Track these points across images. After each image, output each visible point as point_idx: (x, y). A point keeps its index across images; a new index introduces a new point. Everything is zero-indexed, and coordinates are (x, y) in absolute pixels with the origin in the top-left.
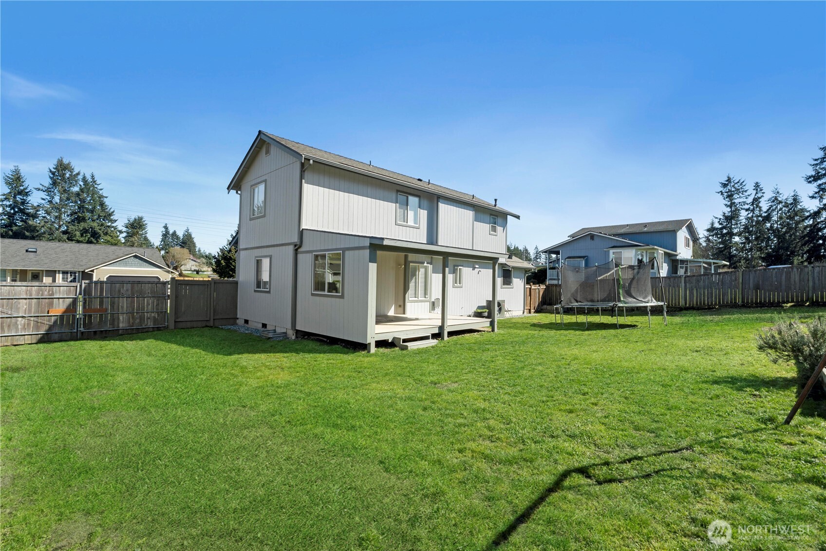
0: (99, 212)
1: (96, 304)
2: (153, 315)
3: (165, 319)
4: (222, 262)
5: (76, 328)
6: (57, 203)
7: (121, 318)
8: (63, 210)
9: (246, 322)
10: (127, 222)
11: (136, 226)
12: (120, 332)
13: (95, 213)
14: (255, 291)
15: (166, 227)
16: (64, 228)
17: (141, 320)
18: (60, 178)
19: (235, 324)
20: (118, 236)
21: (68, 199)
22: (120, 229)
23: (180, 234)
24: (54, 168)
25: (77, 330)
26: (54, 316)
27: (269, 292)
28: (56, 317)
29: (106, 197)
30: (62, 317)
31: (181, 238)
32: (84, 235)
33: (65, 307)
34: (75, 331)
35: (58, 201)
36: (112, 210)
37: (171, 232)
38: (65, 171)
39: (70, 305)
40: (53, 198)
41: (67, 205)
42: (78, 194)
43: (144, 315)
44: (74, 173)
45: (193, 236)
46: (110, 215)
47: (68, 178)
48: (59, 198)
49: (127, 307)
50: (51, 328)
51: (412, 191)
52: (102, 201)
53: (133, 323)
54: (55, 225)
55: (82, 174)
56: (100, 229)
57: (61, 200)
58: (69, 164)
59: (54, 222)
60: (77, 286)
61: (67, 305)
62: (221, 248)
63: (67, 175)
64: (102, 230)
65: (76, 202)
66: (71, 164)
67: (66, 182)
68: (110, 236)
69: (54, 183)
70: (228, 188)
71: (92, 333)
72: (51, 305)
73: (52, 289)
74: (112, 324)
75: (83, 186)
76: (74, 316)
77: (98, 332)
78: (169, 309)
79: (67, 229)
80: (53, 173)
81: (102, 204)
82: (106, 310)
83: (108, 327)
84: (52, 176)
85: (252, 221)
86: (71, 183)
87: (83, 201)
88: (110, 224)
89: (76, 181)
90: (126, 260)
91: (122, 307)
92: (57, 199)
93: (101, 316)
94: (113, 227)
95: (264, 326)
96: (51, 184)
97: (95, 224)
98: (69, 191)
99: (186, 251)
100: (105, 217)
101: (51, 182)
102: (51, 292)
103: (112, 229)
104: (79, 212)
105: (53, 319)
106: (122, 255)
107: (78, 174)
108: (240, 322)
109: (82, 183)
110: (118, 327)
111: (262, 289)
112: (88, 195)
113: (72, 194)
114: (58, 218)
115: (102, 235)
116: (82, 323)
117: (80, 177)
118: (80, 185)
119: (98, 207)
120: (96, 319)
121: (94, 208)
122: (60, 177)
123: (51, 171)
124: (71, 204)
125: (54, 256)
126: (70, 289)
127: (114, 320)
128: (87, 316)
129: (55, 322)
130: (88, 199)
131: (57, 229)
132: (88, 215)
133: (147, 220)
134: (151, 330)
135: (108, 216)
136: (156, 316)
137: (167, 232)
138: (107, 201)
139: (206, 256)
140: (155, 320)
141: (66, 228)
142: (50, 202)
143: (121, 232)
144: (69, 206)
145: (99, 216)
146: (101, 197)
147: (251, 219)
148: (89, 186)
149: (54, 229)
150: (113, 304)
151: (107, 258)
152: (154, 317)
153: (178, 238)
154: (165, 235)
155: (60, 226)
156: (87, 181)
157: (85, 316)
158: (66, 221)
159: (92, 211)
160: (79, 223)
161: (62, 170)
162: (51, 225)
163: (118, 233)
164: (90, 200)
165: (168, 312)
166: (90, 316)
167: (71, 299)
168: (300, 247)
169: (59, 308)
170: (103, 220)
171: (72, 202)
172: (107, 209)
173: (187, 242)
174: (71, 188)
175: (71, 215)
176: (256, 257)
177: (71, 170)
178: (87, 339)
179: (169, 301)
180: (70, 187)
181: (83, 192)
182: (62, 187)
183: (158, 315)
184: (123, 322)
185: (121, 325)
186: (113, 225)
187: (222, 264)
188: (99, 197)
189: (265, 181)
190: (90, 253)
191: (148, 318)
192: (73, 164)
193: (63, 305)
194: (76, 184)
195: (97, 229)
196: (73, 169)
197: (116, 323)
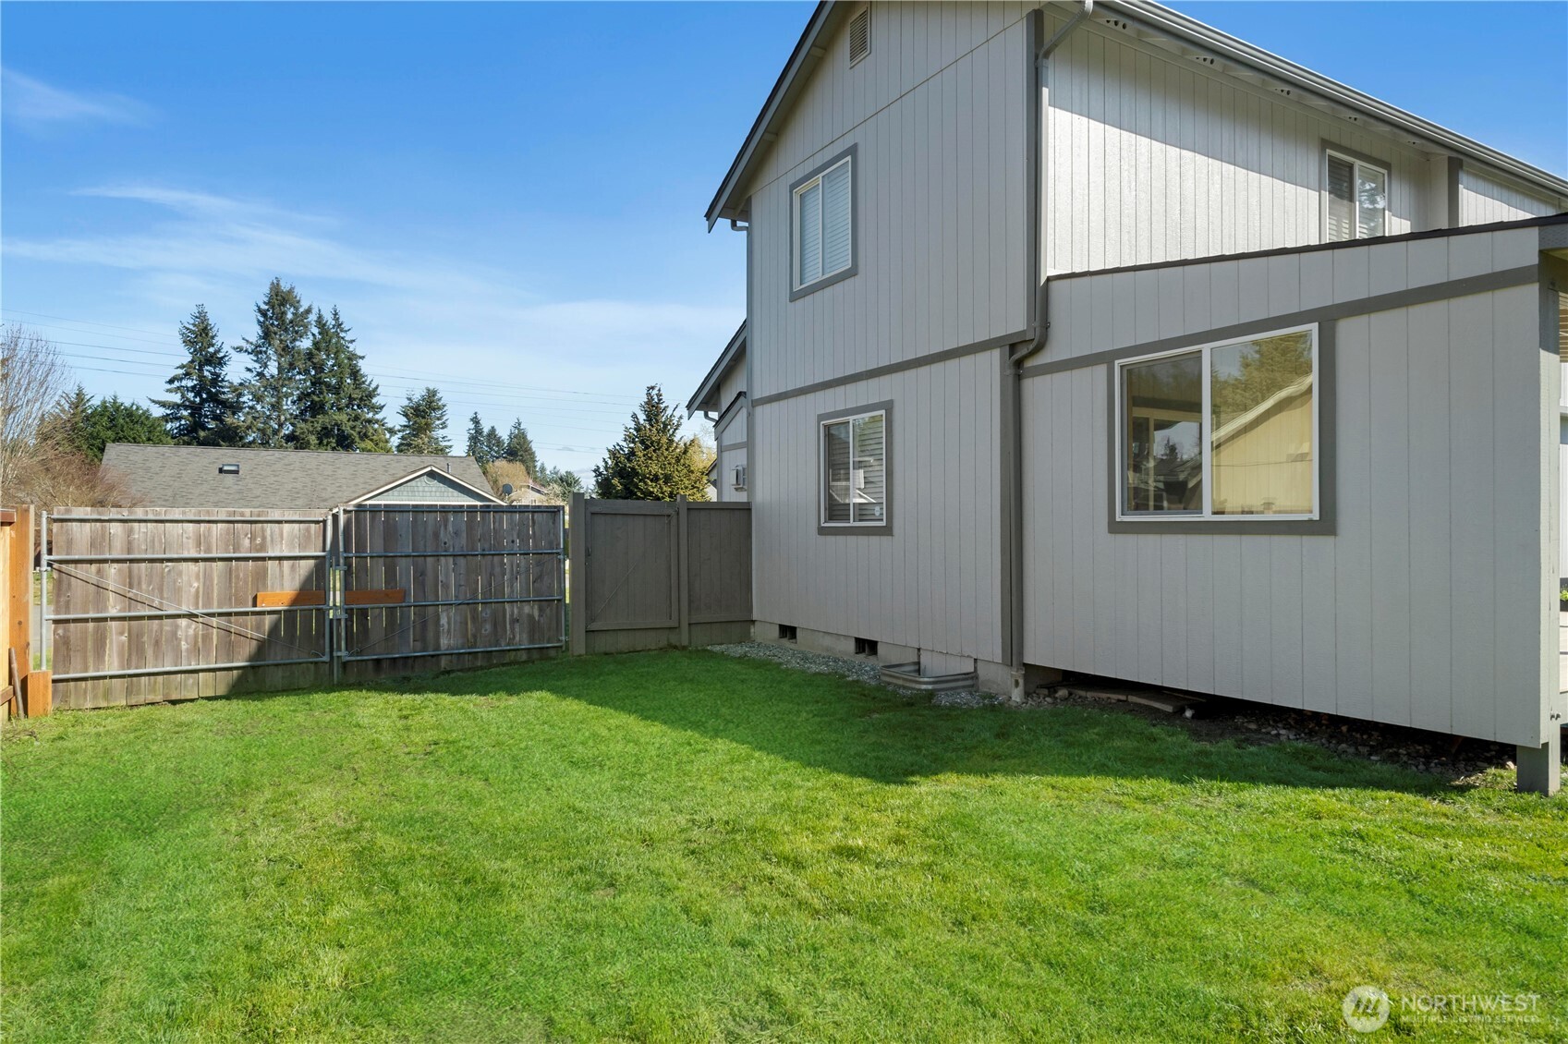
0: (351, 391)
1: (378, 579)
2: (527, 609)
3: (558, 622)
4: (615, 481)
5: (327, 650)
6: (273, 377)
7: (444, 621)
8: (285, 389)
9: (788, 632)
10: (406, 403)
11: (423, 413)
12: (444, 662)
13: (342, 395)
14: (822, 531)
15: (476, 421)
16: (287, 430)
17: (495, 625)
18: (276, 323)
19: (745, 638)
20: (387, 441)
21: (292, 366)
22: (390, 425)
23: (504, 434)
24: (265, 303)
25: (332, 657)
26: (270, 613)
27: (887, 531)
28: (275, 616)
29: (362, 358)
30: (290, 615)
31: (506, 442)
32: (325, 442)
33: (297, 584)
34: (326, 658)
35: (275, 372)
36: (373, 386)
37: (486, 431)
38: (284, 306)
39: (308, 580)
40: (266, 366)
41: (290, 378)
42: (310, 355)
43: (504, 610)
44: (301, 310)
45: (529, 438)
46: (371, 395)
47: (291, 322)
48: (276, 364)
49: (458, 586)
50: (263, 648)
52: (356, 365)
53: (475, 636)
54: (272, 423)
55: (315, 311)
56: (353, 428)
57: (280, 369)
58: (291, 291)
59: (269, 417)
60: (324, 522)
61: (302, 578)
62: (611, 448)
63: (290, 316)
64: (357, 429)
65: (307, 372)
66: (296, 291)
67: (286, 330)
68: (372, 440)
69: (267, 335)
70: (708, 215)
71: (370, 665)
72: (261, 577)
73: (263, 530)
74: (422, 638)
75: (318, 337)
76: (322, 613)
77: (385, 665)
78: (567, 595)
79: (294, 431)
80: (264, 313)
81: (355, 374)
82: (405, 594)
83: (410, 648)
84: (262, 319)
85: (799, 303)
86: (297, 332)
87: (320, 368)
88: (370, 415)
89: (306, 327)
90: (413, 483)
91: (446, 586)
92: (273, 369)
93: (391, 611)
94: (377, 421)
95: (867, 646)
96: (261, 337)
97: (342, 417)
98: (293, 348)
99: (518, 468)
100: (361, 399)
101: (260, 333)
102: (259, 541)
103: (376, 426)
104: (313, 393)
105: (268, 620)
106: (403, 473)
107: (308, 311)
108: (765, 633)
109: (316, 331)
110: (438, 647)
111: (852, 523)
112: (328, 355)
113: (299, 353)
114: (276, 407)
115: (357, 439)
116: (343, 634)
117: (313, 317)
118: (314, 335)
119: (349, 381)
120: (378, 621)
121: (341, 382)
122: (277, 320)
123: (260, 310)
124: (298, 377)
125: (272, 479)
126: (308, 530)
127: (424, 625)
128: (357, 614)
129: (274, 629)
130: (330, 363)
131: (275, 432)
132: (330, 397)
133: (445, 396)
134: (524, 657)
135: (367, 397)
136: (536, 613)
137: (478, 431)
138: (364, 367)
139: (561, 479)
140: (533, 628)
141: (291, 428)
142: (261, 375)
143: (392, 431)
144: (296, 381)
145: (351, 399)
146: (352, 357)
147: (795, 297)
148: (330, 337)
149: (269, 432)
150: (420, 575)
151: (372, 481)
152: (531, 617)
153: (499, 442)
154: (475, 438)
155: (281, 425)
156: (325, 325)
157: (349, 612)
158: (291, 414)
159: (336, 390)
160: (313, 416)
161: (279, 306)
162: (265, 423)
163: (388, 436)
164: (333, 366)
165: (567, 601)
166: (363, 614)
167: (312, 562)
168: (1040, 347)
169: (282, 587)
170: (358, 406)
171: (299, 373)
172: (364, 382)
173: (518, 450)
174: (298, 343)
175: (300, 399)
176: (821, 417)
177: (296, 305)
178: (358, 686)
179: (567, 562)
180: (294, 340)
181: (318, 349)
182: (281, 341)
183: (541, 610)
184: (449, 631)
185: (444, 642)
186: (377, 417)
187: (614, 487)
188: (349, 359)
189: (853, 151)
190: (340, 472)
191: (514, 621)
192: (298, 292)
193: (293, 579)
194: (306, 333)
195: (347, 430)
196: (298, 302)
197: (430, 634)
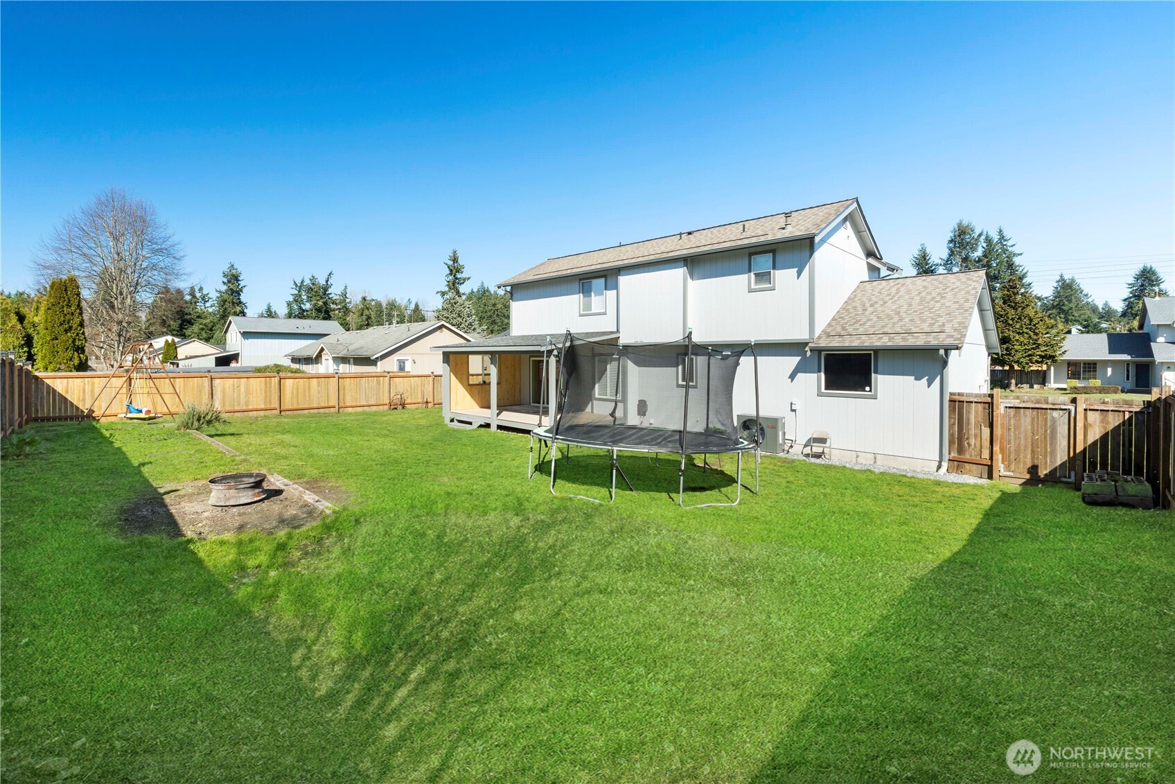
51: (593, 275)
